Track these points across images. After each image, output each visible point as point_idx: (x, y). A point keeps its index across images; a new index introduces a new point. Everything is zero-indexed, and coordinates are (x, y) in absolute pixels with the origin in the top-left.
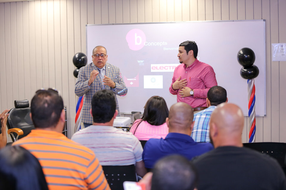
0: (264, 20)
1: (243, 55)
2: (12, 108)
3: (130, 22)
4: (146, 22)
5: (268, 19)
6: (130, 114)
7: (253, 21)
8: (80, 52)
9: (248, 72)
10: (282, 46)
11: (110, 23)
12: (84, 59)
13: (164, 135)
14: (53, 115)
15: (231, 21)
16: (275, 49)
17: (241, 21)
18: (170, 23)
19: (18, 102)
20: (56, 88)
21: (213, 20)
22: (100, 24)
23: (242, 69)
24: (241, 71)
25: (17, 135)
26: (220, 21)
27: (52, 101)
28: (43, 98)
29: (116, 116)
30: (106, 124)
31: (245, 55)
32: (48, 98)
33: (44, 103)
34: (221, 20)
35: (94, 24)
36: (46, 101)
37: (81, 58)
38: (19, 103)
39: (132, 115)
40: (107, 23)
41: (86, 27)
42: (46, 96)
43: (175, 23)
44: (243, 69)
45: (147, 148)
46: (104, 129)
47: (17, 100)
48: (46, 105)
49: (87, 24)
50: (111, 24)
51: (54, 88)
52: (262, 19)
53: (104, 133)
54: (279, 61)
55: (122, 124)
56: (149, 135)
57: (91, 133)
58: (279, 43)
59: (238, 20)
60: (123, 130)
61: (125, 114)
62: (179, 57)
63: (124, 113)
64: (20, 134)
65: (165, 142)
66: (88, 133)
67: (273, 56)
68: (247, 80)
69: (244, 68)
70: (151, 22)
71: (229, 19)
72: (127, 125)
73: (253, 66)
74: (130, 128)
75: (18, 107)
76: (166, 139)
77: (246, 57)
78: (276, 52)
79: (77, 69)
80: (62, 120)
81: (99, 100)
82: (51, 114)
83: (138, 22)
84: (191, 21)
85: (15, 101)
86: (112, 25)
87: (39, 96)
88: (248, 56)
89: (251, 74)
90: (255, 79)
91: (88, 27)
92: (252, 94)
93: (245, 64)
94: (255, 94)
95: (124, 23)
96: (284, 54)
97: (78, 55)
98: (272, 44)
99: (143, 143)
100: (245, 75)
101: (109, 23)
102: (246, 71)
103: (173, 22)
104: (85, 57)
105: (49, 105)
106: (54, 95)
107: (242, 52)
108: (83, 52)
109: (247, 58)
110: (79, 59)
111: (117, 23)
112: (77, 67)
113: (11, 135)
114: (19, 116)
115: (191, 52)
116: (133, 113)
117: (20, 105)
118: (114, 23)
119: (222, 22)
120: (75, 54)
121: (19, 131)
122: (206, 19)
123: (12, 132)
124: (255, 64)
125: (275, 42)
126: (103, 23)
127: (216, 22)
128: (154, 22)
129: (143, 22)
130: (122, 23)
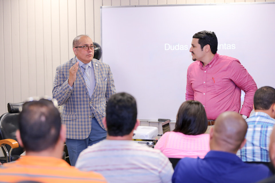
2: (5, 113)
3: (157, 4)
4: (177, 4)
6: (157, 122)
11: (132, 4)
12: (98, 51)
13: (201, 151)
18: (209, 5)
19: (12, 105)
22: (119, 5)
25: (11, 147)
29: (138, 125)
30: (125, 137)
35: (112, 5)
38: (14, 107)
39: (159, 123)
40: (128, 5)
41: (101, 9)
43: (215, 5)
45: (179, 170)
46: (122, 145)
47: (11, 102)
48: (43, 118)
49: (101, 6)
50: (132, 6)
53: (122, 150)
55: (147, 136)
56: (183, 151)
57: (105, 150)
60: (148, 143)
61: (150, 122)
62: (192, 52)
63: (148, 121)
64: (14, 147)
65: (204, 162)
66: (101, 150)
70: (185, 4)
72: (153, 137)
74: (157, 141)
75: (12, 111)
76: (206, 159)
81: (117, 107)
82: (49, 130)
83: (168, 4)
84: (237, 3)
85: (9, 104)
86: (134, 7)
91: (103, 9)
95: (149, 5)
99: (174, 161)
101: (130, 4)
103: (214, 3)
105: (47, 118)
108: (97, 42)
111: (140, 4)
113: (2, 148)
114: (13, 124)
115: (207, 47)
116: (160, 120)
117: (14, 109)
118: (137, 4)
121: (13, 143)
122: (256, 1)
123: (3, 144)
126: (122, 5)
127: (268, 3)
128: (187, 4)
129: (175, 4)
130: (147, 4)
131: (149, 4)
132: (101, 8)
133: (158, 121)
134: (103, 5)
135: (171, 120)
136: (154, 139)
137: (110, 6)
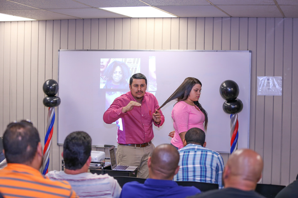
0: (250, 51)
1: (226, 88)
3: (106, 49)
4: (123, 49)
5: (254, 50)
6: (103, 148)
7: (238, 52)
8: (51, 79)
9: (232, 106)
10: (268, 80)
11: (84, 49)
12: (55, 87)
14: (29, 149)
15: (215, 51)
16: (261, 83)
17: (225, 51)
18: (149, 51)
20: (30, 120)
21: (196, 49)
22: (74, 49)
23: (224, 103)
24: (224, 105)
26: (202, 51)
27: (26, 134)
28: (16, 130)
31: (228, 88)
32: (21, 130)
33: (17, 136)
34: (204, 49)
35: (68, 49)
36: (20, 134)
37: (52, 86)
39: (105, 148)
40: (82, 49)
42: (19, 128)
43: (154, 51)
44: (226, 103)
48: (20, 138)
49: (59, 49)
50: (85, 50)
51: (28, 120)
52: (248, 50)
54: (265, 96)
55: (96, 159)
58: (265, 76)
59: (222, 50)
60: (97, 165)
61: (97, 148)
63: (96, 147)
67: (259, 90)
68: (230, 115)
69: (228, 102)
70: (129, 49)
71: (213, 49)
72: (101, 160)
73: (236, 100)
77: (229, 90)
78: (262, 85)
79: (47, 97)
80: (39, 154)
82: (26, 148)
83: (115, 49)
84: (171, 50)
86: (86, 51)
87: (11, 129)
88: (232, 89)
89: (235, 108)
90: (238, 114)
91: (60, 52)
92: (234, 130)
93: (228, 98)
94: (238, 130)
96: (271, 88)
97: (49, 82)
98: (258, 77)
100: (227, 110)
101: (83, 49)
102: (229, 105)
103: (153, 50)
104: (56, 84)
105: (23, 138)
106: (29, 127)
107: (225, 85)
108: (55, 79)
109: (231, 91)
110: (50, 86)
111: (92, 49)
112: (47, 95)
116: (106, 146)
118: (89, 49)
119: (205, 51)
120: (46, 81)
122: (188, 49)
124: (239, 98)
125: (261, 75)
126: (76, 49)
127: (198, 51)
128: (131, 49)
129: (121, 49)
130: (97, 49)
131: (99, 49)
132: (59, 51)
133: (104, 146)
134: (60, 49)
135: (115, 146)
136: (102, 162)
137: (67, 50)
